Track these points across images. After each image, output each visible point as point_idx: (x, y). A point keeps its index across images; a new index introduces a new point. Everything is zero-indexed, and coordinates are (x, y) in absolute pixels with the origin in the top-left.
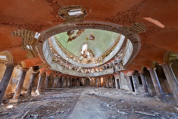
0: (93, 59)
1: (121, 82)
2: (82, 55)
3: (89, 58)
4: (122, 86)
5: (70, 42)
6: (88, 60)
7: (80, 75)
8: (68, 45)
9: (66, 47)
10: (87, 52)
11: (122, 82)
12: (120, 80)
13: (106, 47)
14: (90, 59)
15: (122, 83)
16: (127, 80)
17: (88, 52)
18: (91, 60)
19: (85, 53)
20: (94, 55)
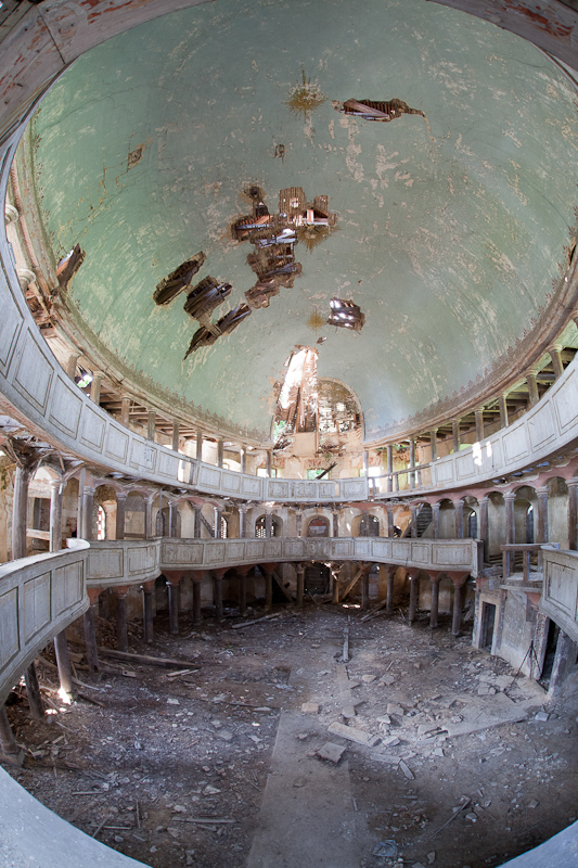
0: (353, 439)
1: (501, 624)
2: (280, 414)
3: (328, 430)
4: (504, 645)
5: (204, 350)
6: (323, 440)
7: (270, 552)
8: (190, 372)
9: (175, 388)
10: (315, 395)
11: (507, 625)
12: (502, 617)
13: (438, 382)
14: (335, 441)
15: (505, 630)
16: (532, 631)
17: (321, 394)
18: (341, 444)
19: (303, 403)
20: (357, 417)
